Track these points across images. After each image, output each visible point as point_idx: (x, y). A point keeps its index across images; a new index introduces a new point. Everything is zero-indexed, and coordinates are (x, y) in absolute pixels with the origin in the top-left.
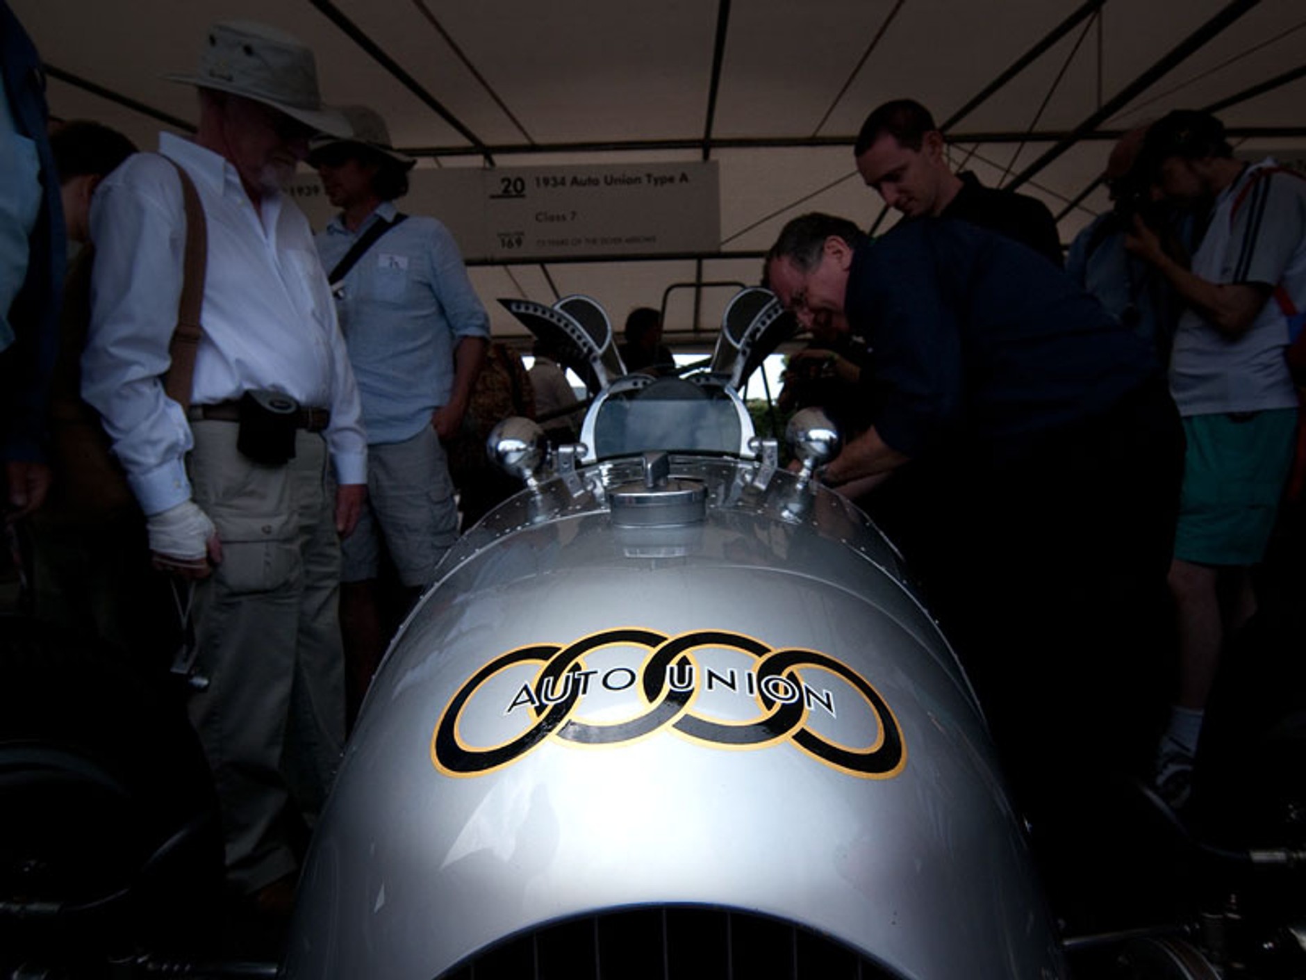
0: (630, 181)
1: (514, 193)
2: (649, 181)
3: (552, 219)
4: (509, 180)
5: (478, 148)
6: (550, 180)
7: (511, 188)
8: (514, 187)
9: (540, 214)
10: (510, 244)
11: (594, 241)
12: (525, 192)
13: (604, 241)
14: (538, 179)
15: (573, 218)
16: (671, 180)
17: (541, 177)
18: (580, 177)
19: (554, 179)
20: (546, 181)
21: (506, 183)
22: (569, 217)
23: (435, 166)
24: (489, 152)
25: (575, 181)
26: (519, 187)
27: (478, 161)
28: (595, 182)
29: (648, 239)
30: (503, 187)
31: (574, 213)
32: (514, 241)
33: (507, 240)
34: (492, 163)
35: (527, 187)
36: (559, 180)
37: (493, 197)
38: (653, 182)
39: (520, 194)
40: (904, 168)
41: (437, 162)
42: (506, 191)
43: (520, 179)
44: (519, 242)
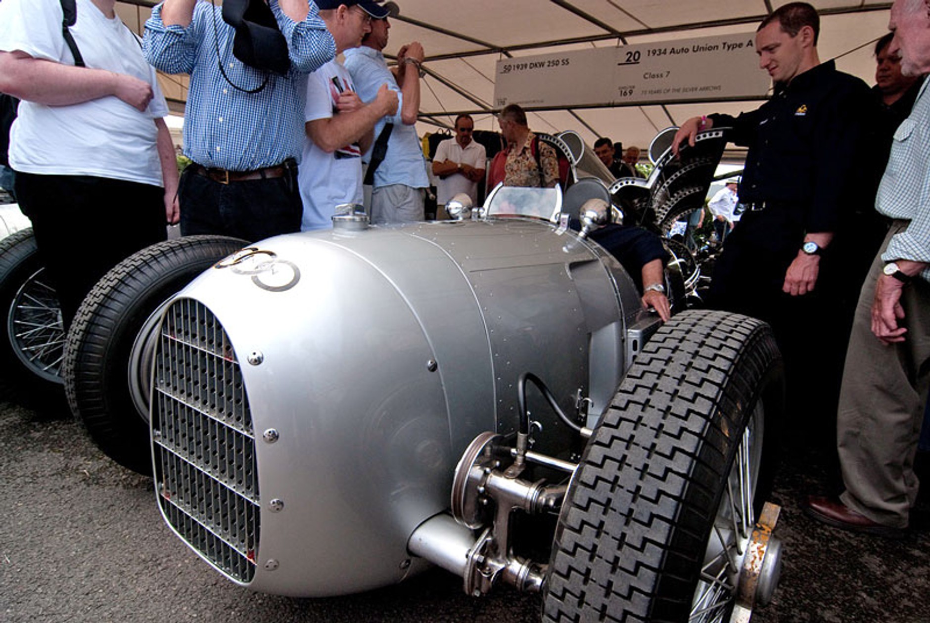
0: (710, 48)
1: (633, 61)
2: (724, 48)
3: (653, 76)
4: (631, 53)
5: (613, 34)
6: (657, 51)
7: (632, 58)
8: (633, 58)
9: (647, 74)
10: (625, 94)
11: (678, 90)
12: (639, 61)
13: (685, 90)
14: (649, 51)
15: (667, 76)
16: (740, 45)
17: (651, 50)
18: (677, 48)
19: (660, 50)
20: (654, 52)
21: (629, 55)
22: (665, 75)
23: (592, 47)
24: (622, 36)
25: (673, 51)
26: (636, 58)
27: (614, 42)
28: (687, 51)
29: (715, 88)
30: (627, 57)
31: (669, 72)
32: (627, 92)
33: (624, 91)
34: (625, 43)
35: (641, 58)
36: (662, 51)
37: (620, 64)
38: (726, 48)
39: (636, 62)
40: (778, 45)
41: (593, 44)
42: (628, 60)
43: (638, 52)
44: (631, 92)
